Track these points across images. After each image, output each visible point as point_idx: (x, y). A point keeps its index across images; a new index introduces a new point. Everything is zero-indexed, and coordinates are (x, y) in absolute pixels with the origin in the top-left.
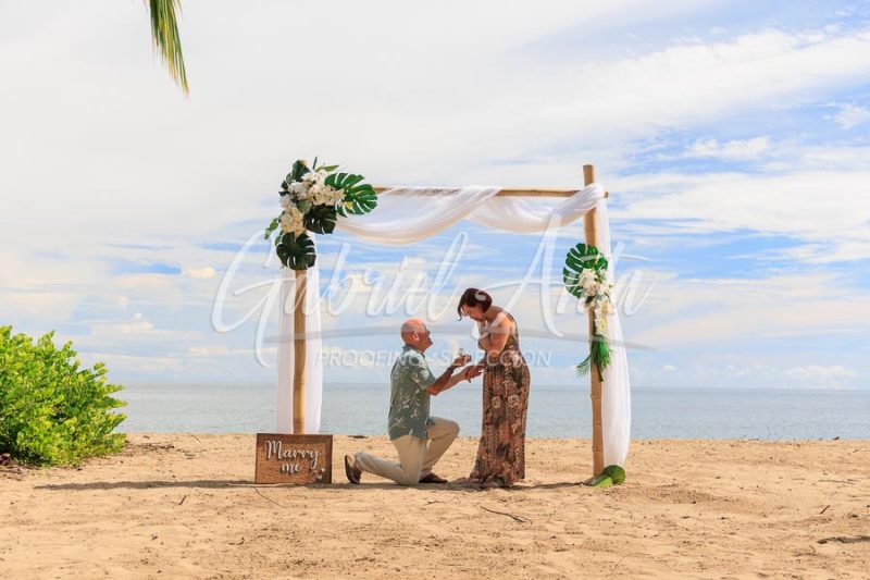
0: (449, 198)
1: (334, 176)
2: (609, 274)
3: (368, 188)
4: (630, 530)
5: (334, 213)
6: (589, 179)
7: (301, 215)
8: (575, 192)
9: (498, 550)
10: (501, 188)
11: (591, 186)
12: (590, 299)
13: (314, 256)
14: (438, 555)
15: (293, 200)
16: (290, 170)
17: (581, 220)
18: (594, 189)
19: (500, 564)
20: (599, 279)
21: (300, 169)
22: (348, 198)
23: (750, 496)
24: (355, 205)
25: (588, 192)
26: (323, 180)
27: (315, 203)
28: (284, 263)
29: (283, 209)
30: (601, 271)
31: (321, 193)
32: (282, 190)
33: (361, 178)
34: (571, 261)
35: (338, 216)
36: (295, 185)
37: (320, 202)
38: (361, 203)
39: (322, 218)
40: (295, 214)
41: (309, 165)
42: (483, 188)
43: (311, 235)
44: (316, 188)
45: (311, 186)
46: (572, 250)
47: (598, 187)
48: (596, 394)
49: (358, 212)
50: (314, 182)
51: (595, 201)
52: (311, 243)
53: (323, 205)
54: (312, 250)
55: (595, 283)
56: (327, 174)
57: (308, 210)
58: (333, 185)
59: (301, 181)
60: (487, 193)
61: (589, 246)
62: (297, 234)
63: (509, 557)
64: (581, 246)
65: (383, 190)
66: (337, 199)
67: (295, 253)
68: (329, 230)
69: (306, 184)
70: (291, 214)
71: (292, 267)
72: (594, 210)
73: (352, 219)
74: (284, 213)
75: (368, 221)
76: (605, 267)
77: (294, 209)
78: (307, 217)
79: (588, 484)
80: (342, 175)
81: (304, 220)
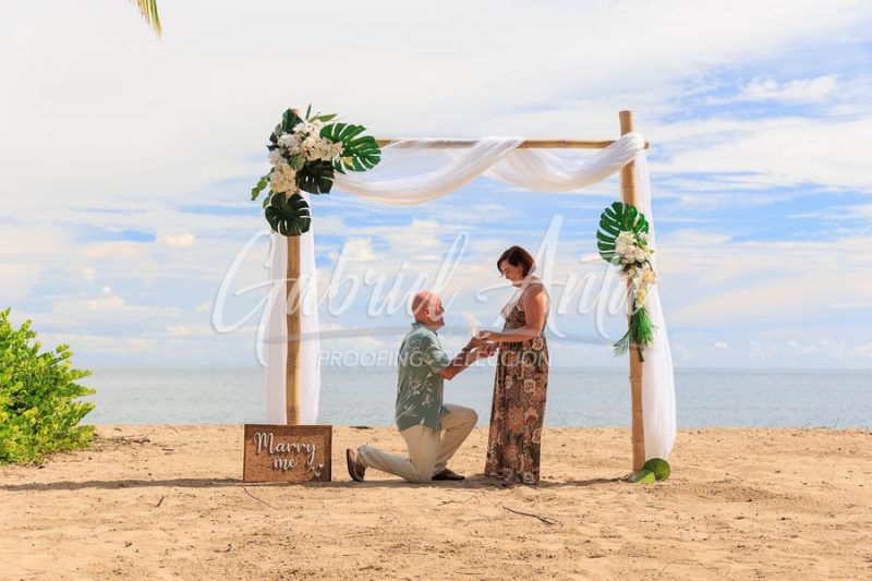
0: (465, 151)
1: (330, 127)
2: (651, 237)
3: (370, 140)
4: (675, 533)
5: (331, 169)
6: (626, 126)
7: (294, 173)
8: (610, 143)
9: (524, 556)
10: (524, 139)
11: (628, 135)
12: (627, 267)
13: (309, 220)
14: (454, 562)
15: (284, 156)
16: (279, 120)
17: (618, 175)
18: (630, 139)
19: (526, 572)
20: (640, 244)
21: (291, 120)
22: (347, 153)
23: (815, 492)
24: (355, 161)
25: (625, 143)
26: (318, 131)
27: (310, 159)
28: (274, 228)
29: (273, 166)
30: (642, 235)
31: (316, 147)
32: (271, 144)
33: (362, 129)
34: (605, 223)
35: (336, 173)
36: (285, 138)
37: (314, 157)
38: (363, 157)
39: (317, 175)
40: (285, 172)
41: (302, 115)
42: (502, 140)
43: (305, 196)
44: (310, 141)
45: (303, 139)
46: (607, 210)
47: (637, 137)
48: (636, 376)
49: (359, 169)
50: (308, 134)
51: (633, 153)
52: (305, 204)
53: (320, 160)
54: (306, 213)
55: (633, 248)
56: (322, 125)
57: (301, 167)
58: (329, 137)
59: (292, 133)
60: (508, 145)
61: (627, 206)
62: (289, 195)
63: (537, 564)
64: (617, 206)
65: (387, 142)
66: (334, 153)
67: (287, 216)
68: (326, 189)
69: (299, 136)
70: (281, 171)
71: (284, 232)
72: (632, 164)
73: (352, 177)
74: (273, 170)
75: (371, 178)
76: (646, 230)
77: (285, 165)
78: (300, 175)
79: (627, 480)
80: (340, 126)
81: (296, 178)
